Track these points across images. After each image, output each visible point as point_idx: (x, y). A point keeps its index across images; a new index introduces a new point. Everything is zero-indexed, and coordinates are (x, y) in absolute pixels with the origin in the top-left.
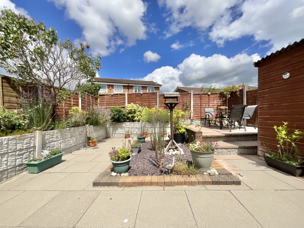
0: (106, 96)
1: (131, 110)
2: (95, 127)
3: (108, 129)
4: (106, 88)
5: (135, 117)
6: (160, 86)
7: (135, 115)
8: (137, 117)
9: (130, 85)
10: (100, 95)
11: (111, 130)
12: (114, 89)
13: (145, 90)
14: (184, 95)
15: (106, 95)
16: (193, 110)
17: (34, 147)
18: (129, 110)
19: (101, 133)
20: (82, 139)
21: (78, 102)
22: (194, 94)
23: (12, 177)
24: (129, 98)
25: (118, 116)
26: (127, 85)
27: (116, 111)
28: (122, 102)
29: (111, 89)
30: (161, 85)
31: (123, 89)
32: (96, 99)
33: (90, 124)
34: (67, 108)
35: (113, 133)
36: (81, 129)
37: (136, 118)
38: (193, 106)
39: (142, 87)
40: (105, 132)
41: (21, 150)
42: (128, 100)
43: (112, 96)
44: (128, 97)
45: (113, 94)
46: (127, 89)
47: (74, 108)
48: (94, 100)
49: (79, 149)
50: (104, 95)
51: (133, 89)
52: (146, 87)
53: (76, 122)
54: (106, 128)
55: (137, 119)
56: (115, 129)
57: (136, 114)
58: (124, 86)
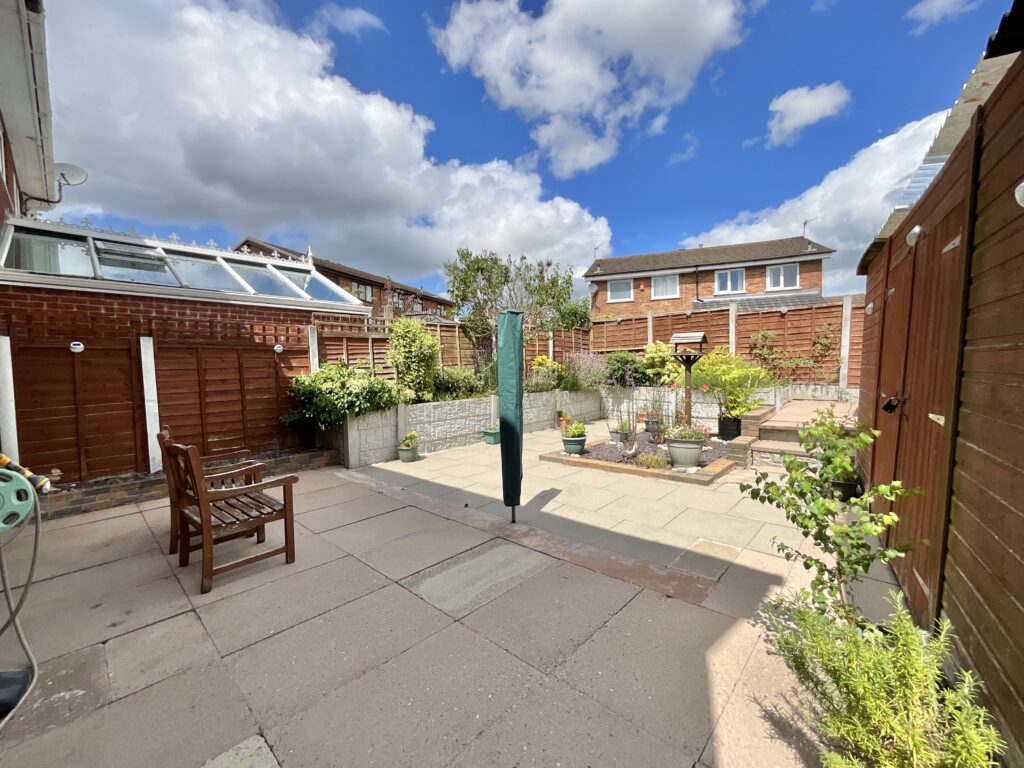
0: (605, 325)
1: (653, 358)
2: (573, 395)
3: (605, 400)
4: (629, 289)
5: (664, 375)
6: (827, 255)
7: (665, 371)
8: (669, 376)
9: (700, 269)
10: (595, 323)
11: (609, 403)
12: (653, 289)
13: (759, 279)
14: (819, 311)
15: (608, 322)
16: (850, 356)
17: (490, 414)
18: (648, 359)
19: (588, 405)
20: (549, 414)
21: (547, 346)
22: (855, 306)
23: (472, 443)
24: (657, 328)
25: (620, 372)
26: (694, 269)
27: (618, 361)
28: (641, 336)
29: (642, 291)
30: (830, 252)
31: (681, 283)
32: (587, 332)
33: (565, 389)
34: (529, 358)
35: (613, 410)
36: (545, 396)
37: (665, 377)
38: (851, 344)
39: (747, 268)
40: (598, 405)
41: (479, 416)
42: (655, 331)
43: (619, 323)
44: (654, 326)
45: (620, 319)
46: (692, 283)
47: (539, 359)
48: (580, 336)
49: (543, 429)
50: (603, 323)
51: (713, 281)
52: (764, 266)
53: (537, 385)
54: (601, 398)
55: (668, 380)
56: (618, 402)
57: (666, 368)
58: (682, 275)
